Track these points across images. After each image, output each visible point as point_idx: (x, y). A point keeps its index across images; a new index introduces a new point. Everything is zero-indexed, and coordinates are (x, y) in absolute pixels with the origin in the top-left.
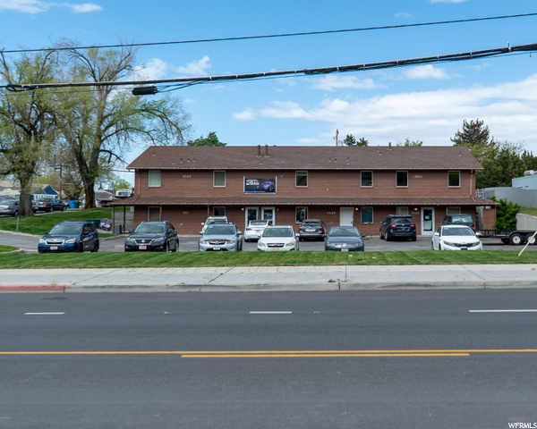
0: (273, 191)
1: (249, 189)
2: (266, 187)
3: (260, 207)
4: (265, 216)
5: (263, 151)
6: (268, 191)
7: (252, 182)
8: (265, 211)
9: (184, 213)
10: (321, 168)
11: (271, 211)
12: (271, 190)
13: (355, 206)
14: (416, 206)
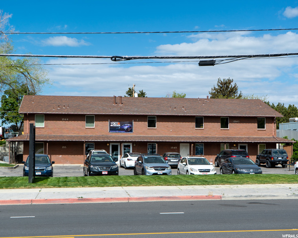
0: (131, 131)
1: (113, 129)
2: (126, 127)
3: (121, 142)
4: (124, 149)
5: (118, 101)
6: (127, 131)
7: (115, 124)
8: (125, 146)
9: (63, 147)
10: (168, 114)
11: (129, 146)
12: (130, 130)
13: (190, 143)
14: (234, 143)
